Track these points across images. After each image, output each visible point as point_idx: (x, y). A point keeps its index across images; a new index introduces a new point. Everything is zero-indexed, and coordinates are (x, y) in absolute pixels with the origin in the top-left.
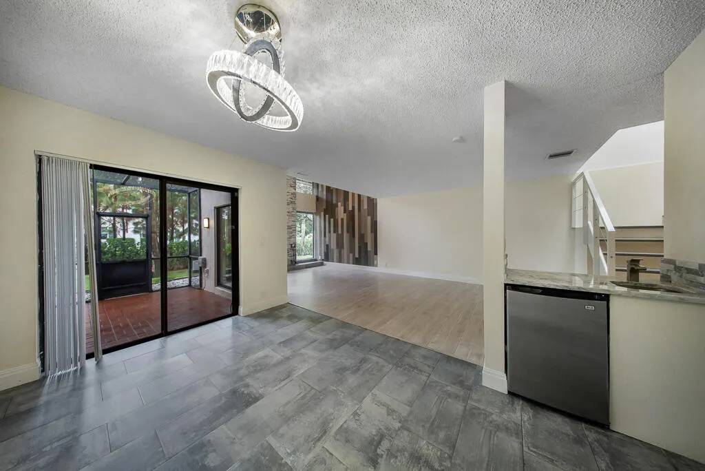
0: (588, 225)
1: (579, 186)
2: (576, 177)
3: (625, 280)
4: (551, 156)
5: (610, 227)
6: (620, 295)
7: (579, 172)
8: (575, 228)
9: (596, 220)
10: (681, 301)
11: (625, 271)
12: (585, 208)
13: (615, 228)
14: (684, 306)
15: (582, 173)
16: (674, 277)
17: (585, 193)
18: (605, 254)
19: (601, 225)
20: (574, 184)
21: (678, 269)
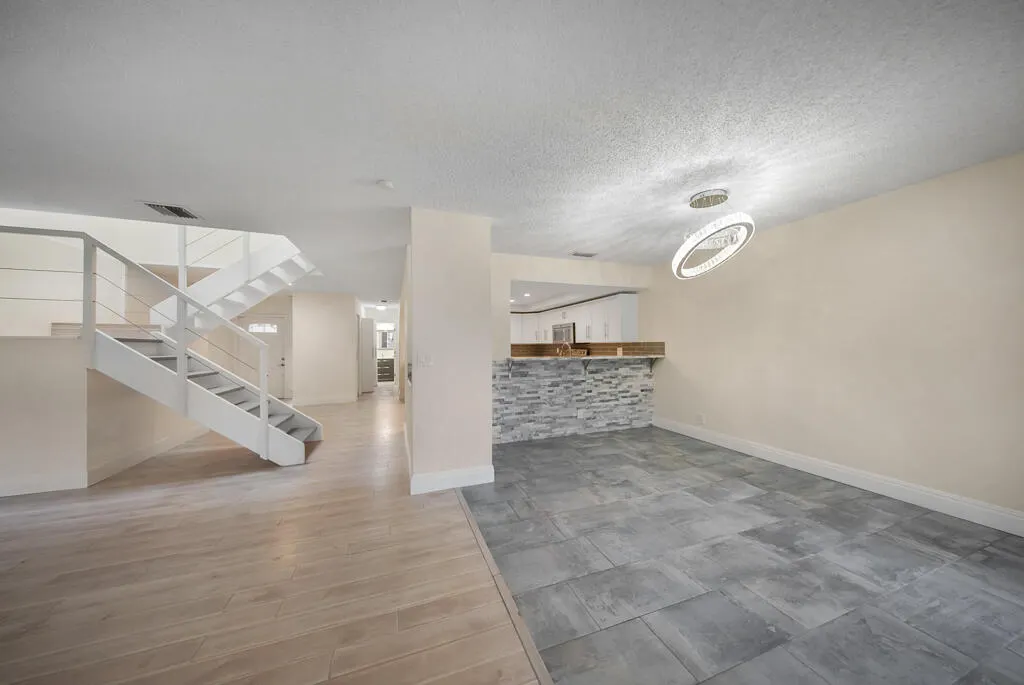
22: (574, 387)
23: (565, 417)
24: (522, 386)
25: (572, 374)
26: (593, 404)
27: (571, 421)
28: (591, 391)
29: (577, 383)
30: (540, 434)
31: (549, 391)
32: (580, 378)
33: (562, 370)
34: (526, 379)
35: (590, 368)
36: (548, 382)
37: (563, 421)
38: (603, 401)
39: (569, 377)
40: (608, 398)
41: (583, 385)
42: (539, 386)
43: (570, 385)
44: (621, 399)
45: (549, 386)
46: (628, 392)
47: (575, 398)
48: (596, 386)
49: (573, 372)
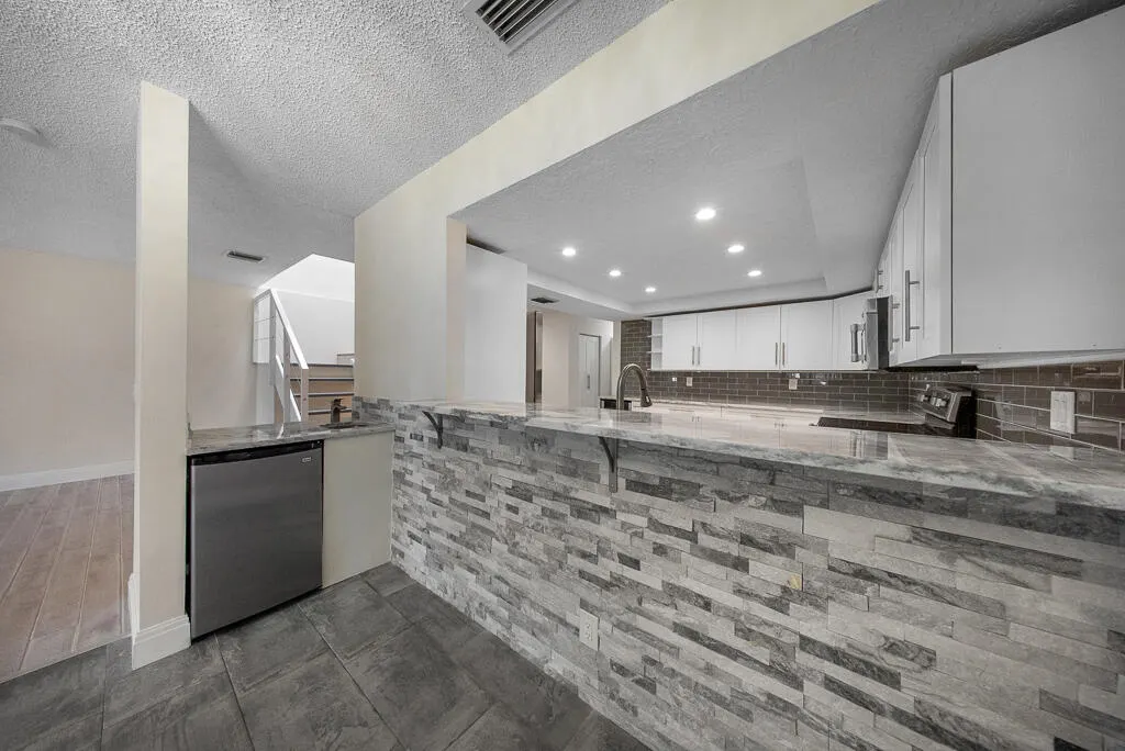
0: (276, 361)
1: (263, 307)
2: (258, 294)
3: (329, 422)
4: (232, 254)
5: (304, 366)
6: (333, 438)
7: (263, 288)
8: (256, 364)
9: (287, 354)
10: (372, 433)
11: (327, 413)
12: (273, 338)
13: (309, 365)
14: (377, 437)
15: (269, 292)
16: (361, 412)
17: (272, 317)
18: (297, 397)
19: (293, 361)
20: (255, 302)
21: (364, 405)
22: (571, 519)
23: (548, 613)
24: (460, 473)
25: (573, 474)
26: (641, 622)
27: (562, 633)
28: (635, 564)
29: (583, 511)
30: (489, 619)
31: (509, 508)
32: (597, 496)
33: (538, 455)
34: (463, 455)
35: (630, 465)
36: (506, 477)
37: (539, 618)
38: (693, 635)
39: (561, 481)
40: (722, 631)
41: (605, 529)
42: (488, 485)
43: (563, 508)
44: (812, 689)
45: (510, 492)
46: (891, 679)
47: (575, 561)
48: (660, 550)
49: (573, 469)
